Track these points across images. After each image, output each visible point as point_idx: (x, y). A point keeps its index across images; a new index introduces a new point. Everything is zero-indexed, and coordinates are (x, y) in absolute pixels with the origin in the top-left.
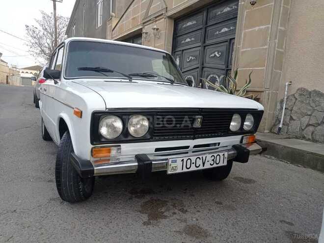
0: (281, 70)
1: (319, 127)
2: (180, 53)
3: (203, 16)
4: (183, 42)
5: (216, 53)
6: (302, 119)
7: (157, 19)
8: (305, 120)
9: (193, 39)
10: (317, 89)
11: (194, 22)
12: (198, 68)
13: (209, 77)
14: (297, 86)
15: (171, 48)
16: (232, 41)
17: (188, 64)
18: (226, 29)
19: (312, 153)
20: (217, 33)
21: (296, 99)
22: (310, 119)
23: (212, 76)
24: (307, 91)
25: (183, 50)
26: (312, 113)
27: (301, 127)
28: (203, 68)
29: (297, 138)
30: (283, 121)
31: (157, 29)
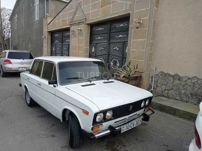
0: (151, 62)
1: (170, 91)
2: (95, 44)
3: (108, 27)
4: (96, 38)
5: (116, 48)
6: (162, 87)
7: (80, 24)
8: (164, 87)
9: (102, 38)
10: (169, 72)
11: (103, 29)
12: (106, 54)
13: (113, 60)
14: (159, 70)
15: (89, 41)
16: (126, 43)
17: (100, 51)
18: (122, 36)
19: (169, 107)
20: (117, 37)
21: (159, 77)
22: (166, 87)
23: (114, 60)
24: (164, 73)
25: (96, 43)
26: (167, 84)
27: (162, 91)
28: (109, 55)
29: (160, 96)
30: (153, 87)
31: (81, 30)
